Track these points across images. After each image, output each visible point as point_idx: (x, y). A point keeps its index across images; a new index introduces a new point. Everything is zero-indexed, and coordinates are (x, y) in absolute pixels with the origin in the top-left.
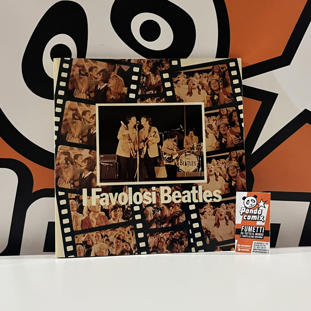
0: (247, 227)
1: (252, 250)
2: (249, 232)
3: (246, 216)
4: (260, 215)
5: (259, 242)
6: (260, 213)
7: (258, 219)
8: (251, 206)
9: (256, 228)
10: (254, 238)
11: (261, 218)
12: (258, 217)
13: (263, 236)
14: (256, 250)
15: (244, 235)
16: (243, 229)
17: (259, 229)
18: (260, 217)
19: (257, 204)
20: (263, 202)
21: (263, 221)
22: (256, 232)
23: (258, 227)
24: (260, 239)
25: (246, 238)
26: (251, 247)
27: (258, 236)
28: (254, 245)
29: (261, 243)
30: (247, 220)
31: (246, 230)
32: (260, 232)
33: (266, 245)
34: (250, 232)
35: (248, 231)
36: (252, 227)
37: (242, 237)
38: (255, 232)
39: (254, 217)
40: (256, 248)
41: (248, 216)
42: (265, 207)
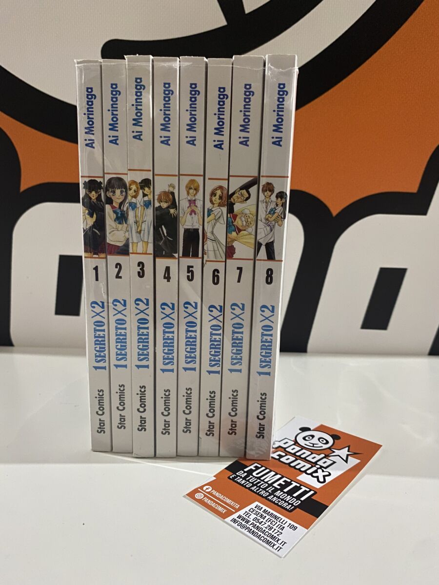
0: (268, 470)
1: (235, 516)
2: (263, 481)
3: (284, 454)
4: (321, 467)
5: (272, 511)
6: (325, 465)
7: (309, 472)
8: (312, 445)
9: (288, 484)
10: (266, 498)
11: (320, 474)
12: (314, 469)
13: (296, 507)
14: (247, 522)
15: (244, 478)
16: (254, 469)
17: (296, 489)
18: (319, 471)
19: (330, 448)
20: (348, 451)
21: (321, 479)
22: (282, 490)
23: (294, 484)
24: (281, 506)
25: (245, 487)
26: (237, 510)
27: (282, 500)
28: (252, 510)
29: (276, 517)
30: (279, 460)
31: (257, 474)
32: (295, 495)
33: (287, 529)
34: (267, 483)
35: (262, 479)
36: (278, 476)
37: (233, 479)
38: (279, 487)
39: (303, 463)
40: (251, 520)
41: (288, 457)
42: (346, 461)
